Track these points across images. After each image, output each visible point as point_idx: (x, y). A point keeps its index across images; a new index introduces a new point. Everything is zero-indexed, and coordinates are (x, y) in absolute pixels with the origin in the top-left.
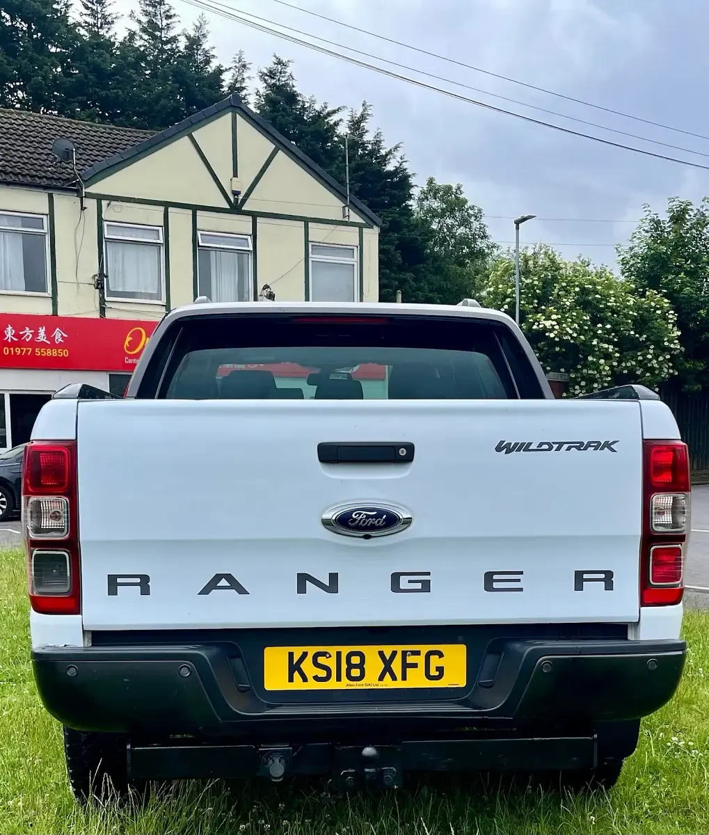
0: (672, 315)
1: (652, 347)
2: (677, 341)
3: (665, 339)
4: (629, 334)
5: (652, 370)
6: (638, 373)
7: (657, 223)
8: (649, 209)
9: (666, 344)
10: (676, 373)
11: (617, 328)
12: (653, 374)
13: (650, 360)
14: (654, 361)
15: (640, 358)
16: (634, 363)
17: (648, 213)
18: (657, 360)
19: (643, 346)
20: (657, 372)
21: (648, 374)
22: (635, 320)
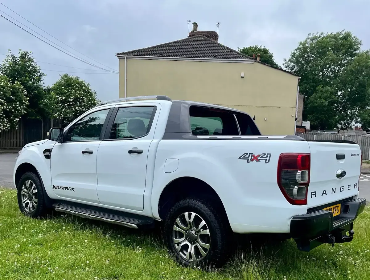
0: (25, 92)
1: (18, 102)
2: (28, 102)
3: (24, 100)
4: (10, 97)
5: (18, 110)
6: (13, 111)
7: (14, 58)
8: (10, 51)
9: (24, 102)
10: (26, 112)
11: (5, 94)
12: (18, 112)
13: (18, 107)
14: (19, 108)
15: (14, 106)
16: (11, 107)
17: (10, 53)
18: (20, 107)
19: (14, 101)
20: (20, 111)
21: (17, 112)
22: (11, 91)
